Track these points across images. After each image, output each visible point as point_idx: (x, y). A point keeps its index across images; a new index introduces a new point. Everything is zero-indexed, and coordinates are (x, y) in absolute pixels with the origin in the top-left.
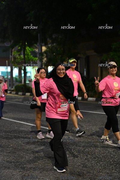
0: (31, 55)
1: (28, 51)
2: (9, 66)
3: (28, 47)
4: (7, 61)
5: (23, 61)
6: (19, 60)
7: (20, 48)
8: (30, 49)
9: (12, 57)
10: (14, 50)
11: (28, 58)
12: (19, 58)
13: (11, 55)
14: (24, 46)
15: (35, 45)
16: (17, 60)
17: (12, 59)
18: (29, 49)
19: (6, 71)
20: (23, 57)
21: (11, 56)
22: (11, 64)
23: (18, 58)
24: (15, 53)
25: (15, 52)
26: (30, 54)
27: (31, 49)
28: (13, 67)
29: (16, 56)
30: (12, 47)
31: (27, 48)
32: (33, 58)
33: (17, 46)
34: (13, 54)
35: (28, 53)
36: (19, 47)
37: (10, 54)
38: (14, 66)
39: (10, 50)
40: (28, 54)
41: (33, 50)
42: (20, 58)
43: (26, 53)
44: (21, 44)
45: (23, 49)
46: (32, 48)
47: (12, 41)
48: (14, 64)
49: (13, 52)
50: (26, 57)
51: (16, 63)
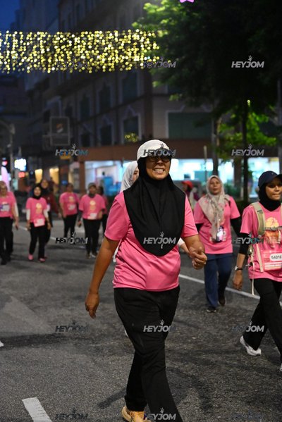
0: (260, 131)
1: (253, 123)
2: (209, 157)
3: (254, 114)
4: (205, 148)
5: (242, 145)
6: (232, 143)
7: (234, 116)
8: (258, 118)
9: (216, 139)
10: (222, 121)
11: (254, 138)
12: (232, 138)
13: (215, 133)
14: (243, 113)
15: (271, 107)
16: (226, 145)
17: (216, 141)
18: (255, 118)
19: (204, 170)
20: (241, 138)
21: (214, 136)
22: (214, 154)
23: (229, 140)
24: (222, 128)
25: (224, 125)
26: (257, 129)
27: (260, 117)
28: (220, 161)
29: (225, 134)
30: (217, 114)
31: (250, 117)
32: (265, 138)
33: (228, 113)
34: (218, 131)
35: (252, 128)
36: (231, 115)
37: (213, 130)
38: (221, 158)
39: (213, 123)
40: (254, 130)
41: (265, 119)
42: (234, 140)
43: (248, 126)
44: (237, 107)
45: (240, 117)
46: (263, 115)
47: (217, 102)
48: (221, 152)
49: (219, 127)
50: (248, 136)
51: (226, 151)
